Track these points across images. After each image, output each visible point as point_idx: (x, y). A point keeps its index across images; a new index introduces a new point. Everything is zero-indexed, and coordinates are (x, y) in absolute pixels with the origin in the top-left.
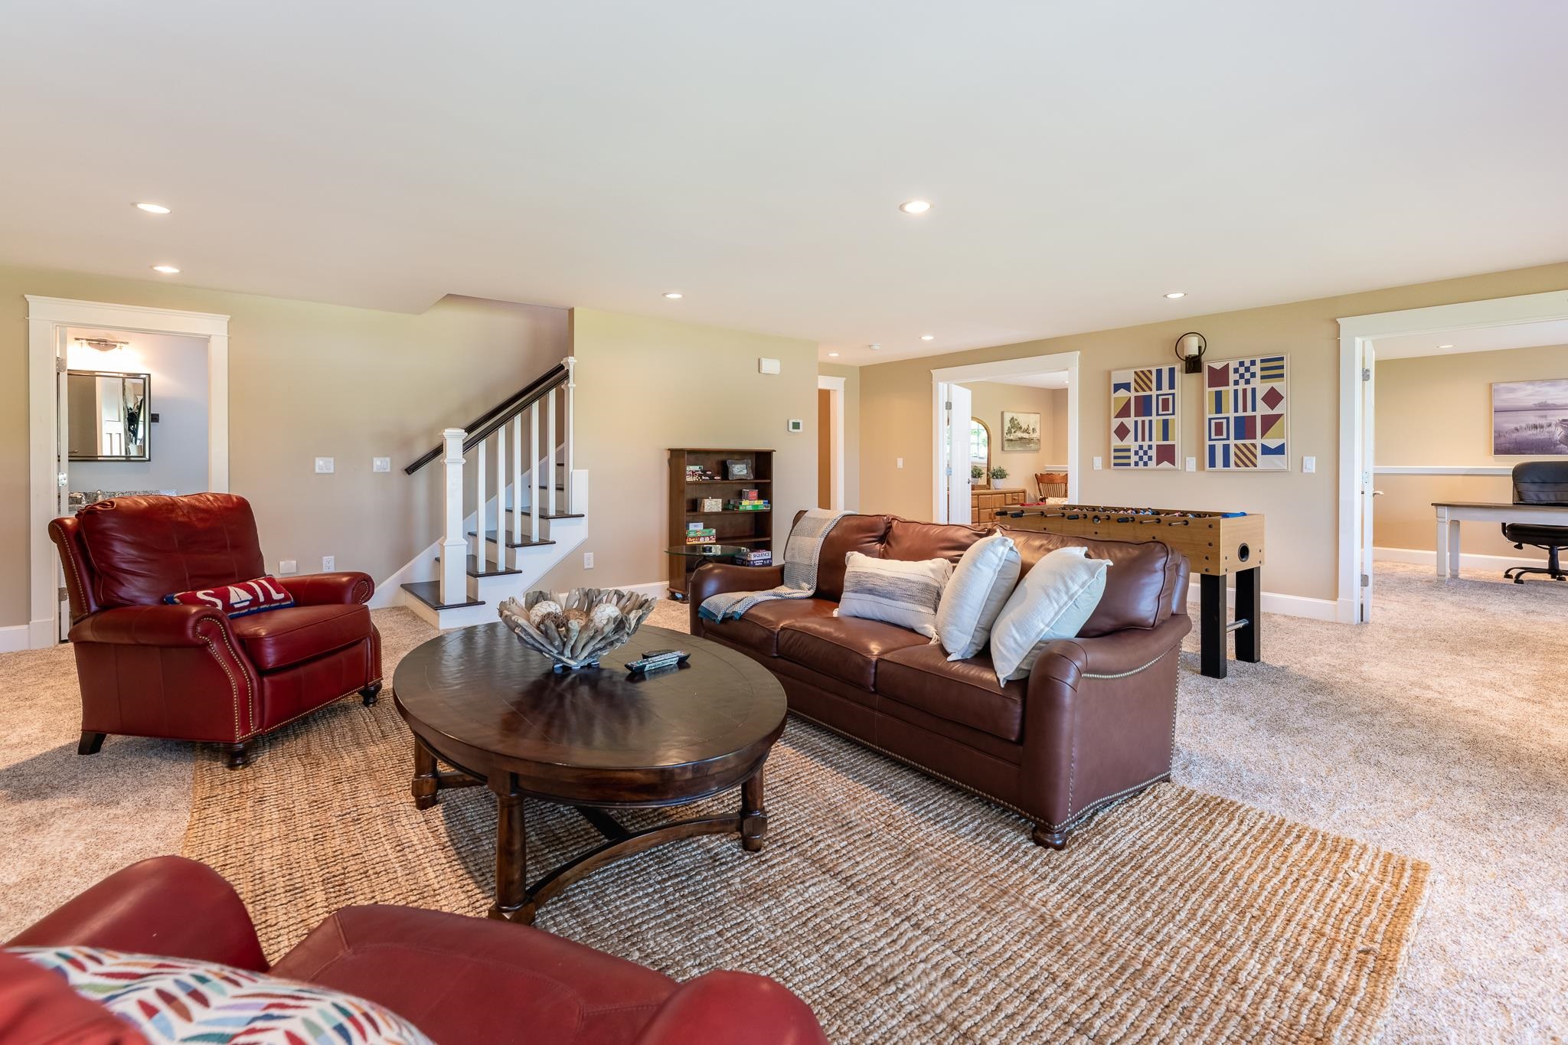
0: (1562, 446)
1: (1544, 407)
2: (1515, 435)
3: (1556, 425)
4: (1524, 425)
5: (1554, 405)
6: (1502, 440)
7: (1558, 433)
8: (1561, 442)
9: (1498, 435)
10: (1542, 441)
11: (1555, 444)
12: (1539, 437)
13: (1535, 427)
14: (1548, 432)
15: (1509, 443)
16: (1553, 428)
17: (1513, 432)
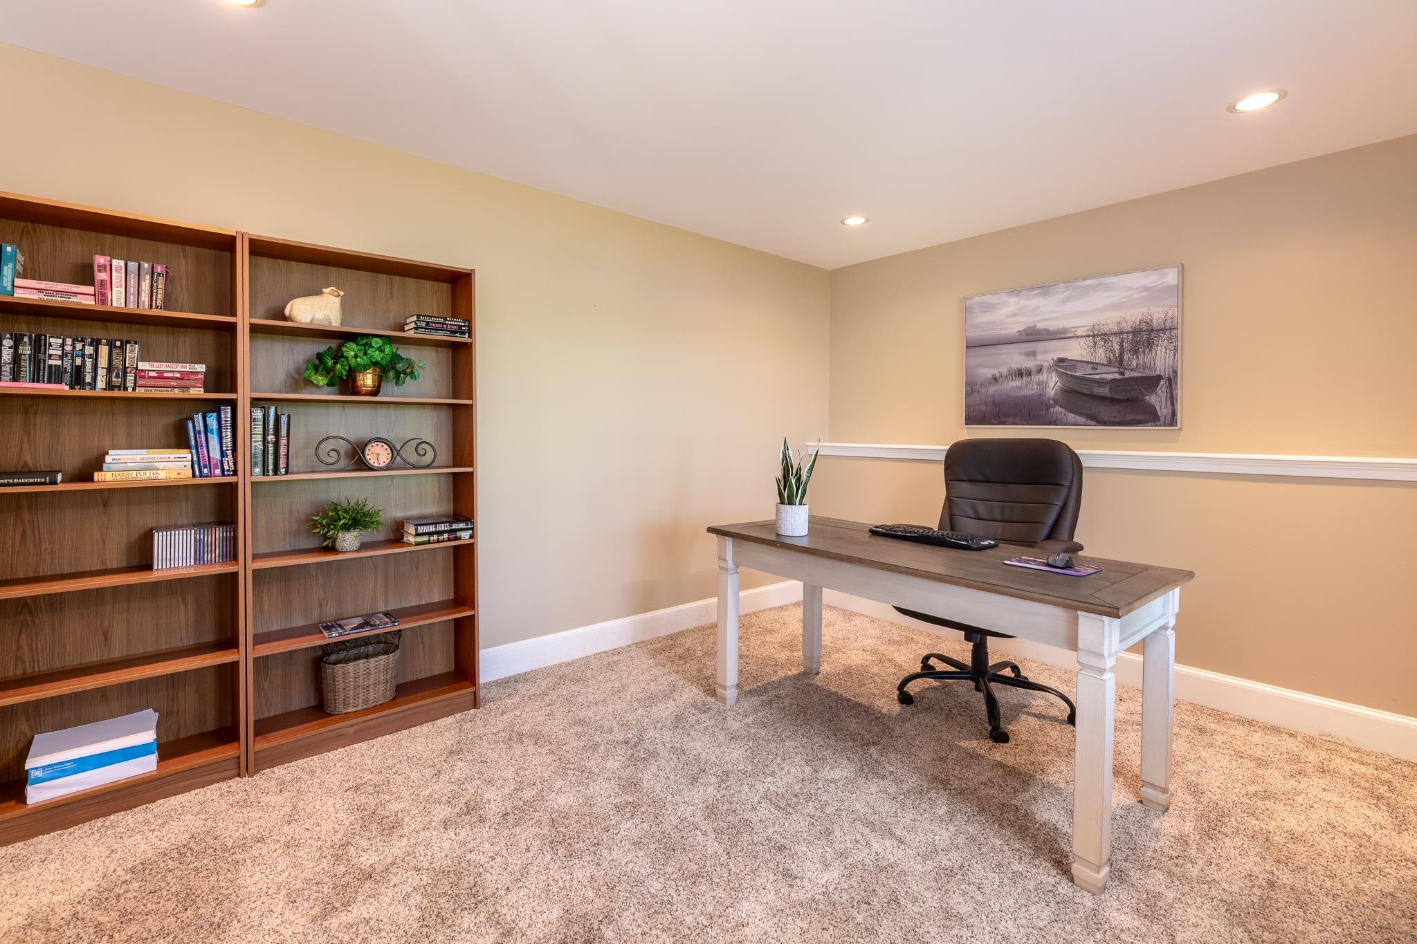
0: (1058, 409)
1: (1033, 336)
2: (992, 389)
3: (1050, 370)
4: (1004, 371)
5: (1047, 331)
6: (976, 397)
7: (1051, 384)
8: (1056, 402)
9: (972, 388)
10: (1029, 399)
11: (1048, 407)
12: (1027, 392)
13: (1020, 373)
14: (1038, 383)
15: (986, 404)
16: (1043, 377)
17: (990, 384)
